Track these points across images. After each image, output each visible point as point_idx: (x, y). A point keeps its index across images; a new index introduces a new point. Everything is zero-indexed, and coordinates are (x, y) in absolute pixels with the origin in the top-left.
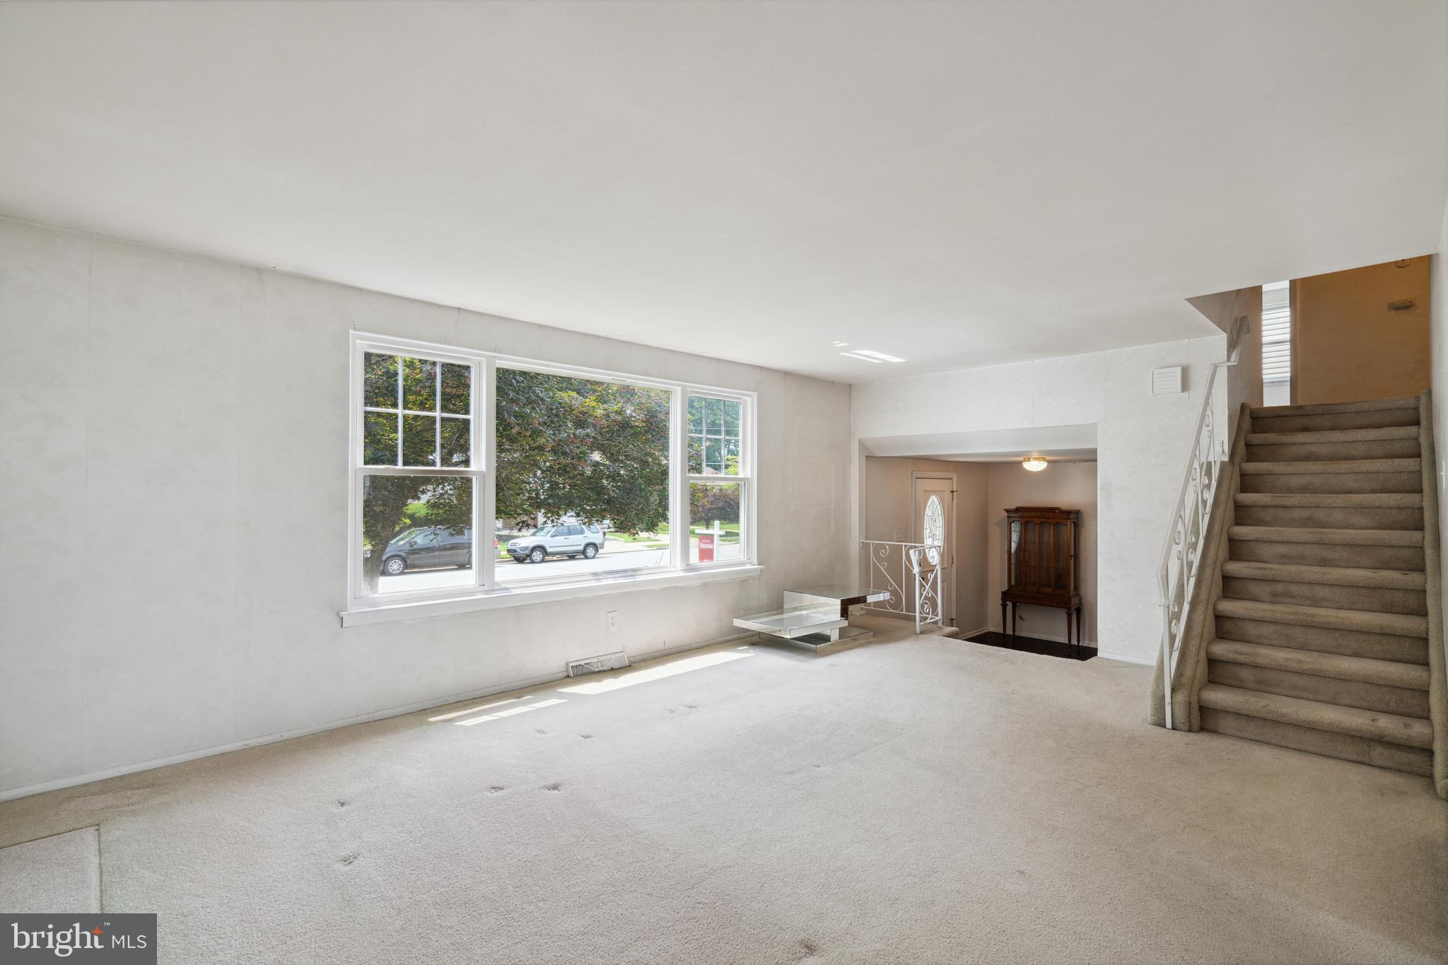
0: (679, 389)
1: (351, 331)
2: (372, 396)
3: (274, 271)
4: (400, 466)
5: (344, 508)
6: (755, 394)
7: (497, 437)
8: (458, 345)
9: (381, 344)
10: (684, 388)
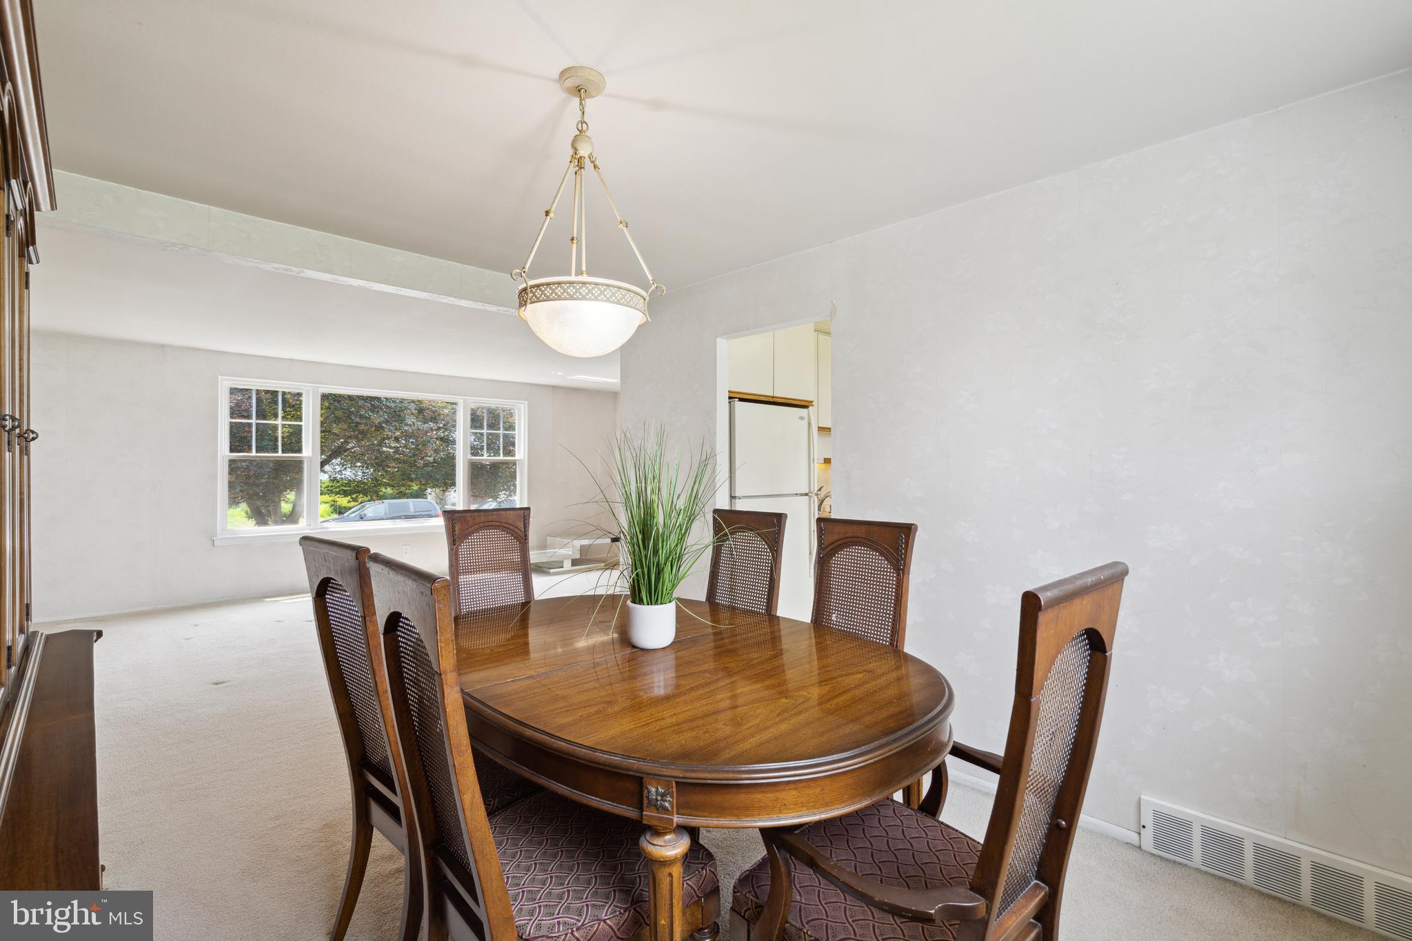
0: (462, 401)
1: (220, 377)
2: (234, 412)
3: (171, 346)
4: (254, 453)
5: (215, 478)
6: (526, 402)
7: (322, 432)
8: (291, 381)
9: (242, 383)
10: (465, 402)
